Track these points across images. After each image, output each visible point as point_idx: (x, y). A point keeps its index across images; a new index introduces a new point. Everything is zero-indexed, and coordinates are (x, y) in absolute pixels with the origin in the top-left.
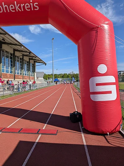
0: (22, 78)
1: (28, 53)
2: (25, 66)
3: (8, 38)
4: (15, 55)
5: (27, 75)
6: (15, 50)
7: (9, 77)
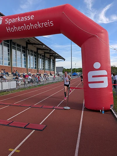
0: (44, 72)
1: (49, 51)
2: (47, 62)
3: (32, 39)
4: (38, 52)
5: (48, 70)
6: (38, 49)
7: (33, 72)
